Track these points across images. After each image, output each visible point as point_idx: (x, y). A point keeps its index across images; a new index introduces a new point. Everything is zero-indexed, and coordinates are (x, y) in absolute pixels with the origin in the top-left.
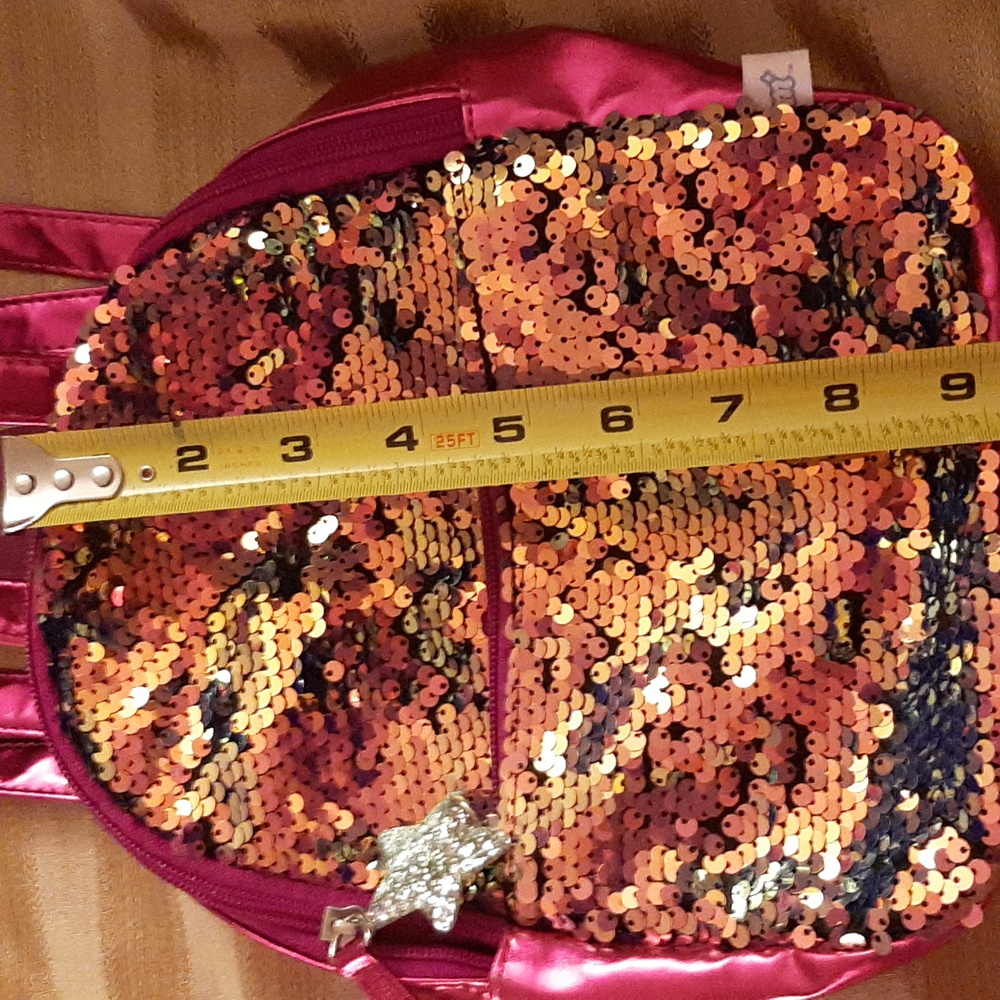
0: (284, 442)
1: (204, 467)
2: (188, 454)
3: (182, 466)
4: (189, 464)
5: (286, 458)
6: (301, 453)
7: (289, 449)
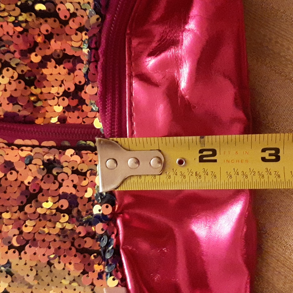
0: (264, 150)
1: (215, 161)
2: (205, 153)
3: (201, 160)
4: (204, 159)
5: (264, 159)
6: (274, 158)
7: (266, 155)
